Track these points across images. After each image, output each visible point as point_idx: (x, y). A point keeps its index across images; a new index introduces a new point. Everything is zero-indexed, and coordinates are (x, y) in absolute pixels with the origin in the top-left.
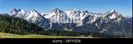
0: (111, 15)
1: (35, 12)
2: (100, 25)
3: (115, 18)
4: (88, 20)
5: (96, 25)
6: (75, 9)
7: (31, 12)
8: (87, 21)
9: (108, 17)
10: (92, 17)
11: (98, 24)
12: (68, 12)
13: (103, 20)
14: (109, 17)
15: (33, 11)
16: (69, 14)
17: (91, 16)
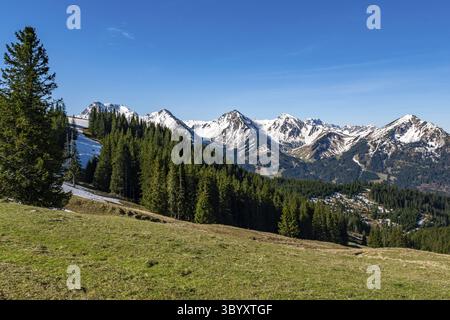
0: (403, 131)
1: (168, 116)
2: (368, 163)
3: (416, 139)
4: (328, 147)
5: (354, 159)
6: (288, 115)
7: (153, 114)
8: (325, 150)
9: (393, 138)
10: (340, 138)
11: (361, 159)
12: (266, 121)
13: (375, 145)
14: (397, 135)
15: (160, 113)
16: (270, 129)
17: (335, 134)
